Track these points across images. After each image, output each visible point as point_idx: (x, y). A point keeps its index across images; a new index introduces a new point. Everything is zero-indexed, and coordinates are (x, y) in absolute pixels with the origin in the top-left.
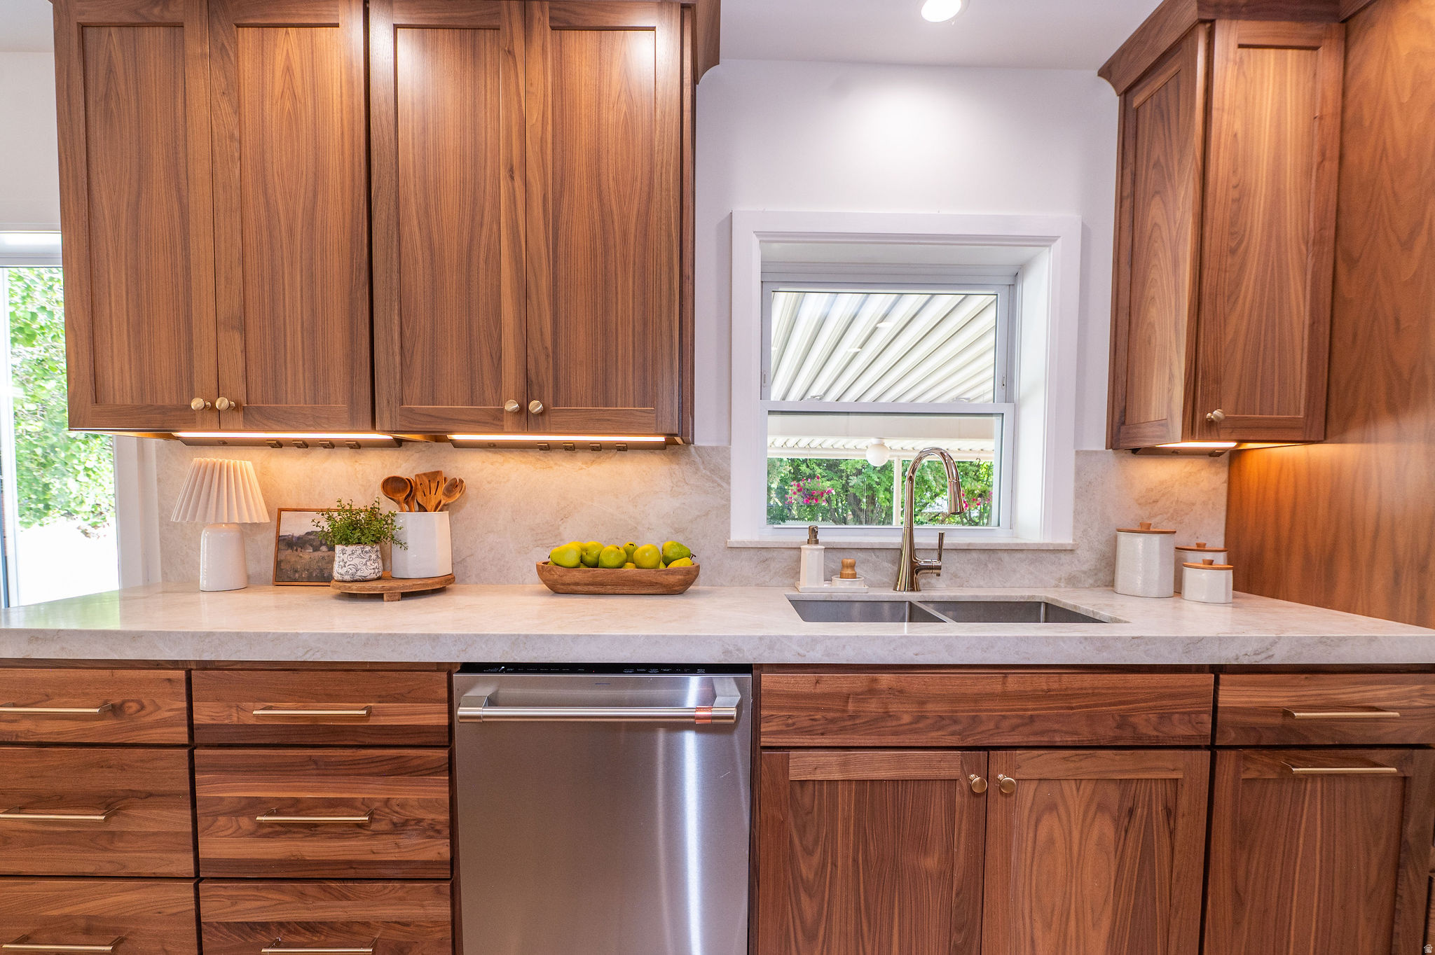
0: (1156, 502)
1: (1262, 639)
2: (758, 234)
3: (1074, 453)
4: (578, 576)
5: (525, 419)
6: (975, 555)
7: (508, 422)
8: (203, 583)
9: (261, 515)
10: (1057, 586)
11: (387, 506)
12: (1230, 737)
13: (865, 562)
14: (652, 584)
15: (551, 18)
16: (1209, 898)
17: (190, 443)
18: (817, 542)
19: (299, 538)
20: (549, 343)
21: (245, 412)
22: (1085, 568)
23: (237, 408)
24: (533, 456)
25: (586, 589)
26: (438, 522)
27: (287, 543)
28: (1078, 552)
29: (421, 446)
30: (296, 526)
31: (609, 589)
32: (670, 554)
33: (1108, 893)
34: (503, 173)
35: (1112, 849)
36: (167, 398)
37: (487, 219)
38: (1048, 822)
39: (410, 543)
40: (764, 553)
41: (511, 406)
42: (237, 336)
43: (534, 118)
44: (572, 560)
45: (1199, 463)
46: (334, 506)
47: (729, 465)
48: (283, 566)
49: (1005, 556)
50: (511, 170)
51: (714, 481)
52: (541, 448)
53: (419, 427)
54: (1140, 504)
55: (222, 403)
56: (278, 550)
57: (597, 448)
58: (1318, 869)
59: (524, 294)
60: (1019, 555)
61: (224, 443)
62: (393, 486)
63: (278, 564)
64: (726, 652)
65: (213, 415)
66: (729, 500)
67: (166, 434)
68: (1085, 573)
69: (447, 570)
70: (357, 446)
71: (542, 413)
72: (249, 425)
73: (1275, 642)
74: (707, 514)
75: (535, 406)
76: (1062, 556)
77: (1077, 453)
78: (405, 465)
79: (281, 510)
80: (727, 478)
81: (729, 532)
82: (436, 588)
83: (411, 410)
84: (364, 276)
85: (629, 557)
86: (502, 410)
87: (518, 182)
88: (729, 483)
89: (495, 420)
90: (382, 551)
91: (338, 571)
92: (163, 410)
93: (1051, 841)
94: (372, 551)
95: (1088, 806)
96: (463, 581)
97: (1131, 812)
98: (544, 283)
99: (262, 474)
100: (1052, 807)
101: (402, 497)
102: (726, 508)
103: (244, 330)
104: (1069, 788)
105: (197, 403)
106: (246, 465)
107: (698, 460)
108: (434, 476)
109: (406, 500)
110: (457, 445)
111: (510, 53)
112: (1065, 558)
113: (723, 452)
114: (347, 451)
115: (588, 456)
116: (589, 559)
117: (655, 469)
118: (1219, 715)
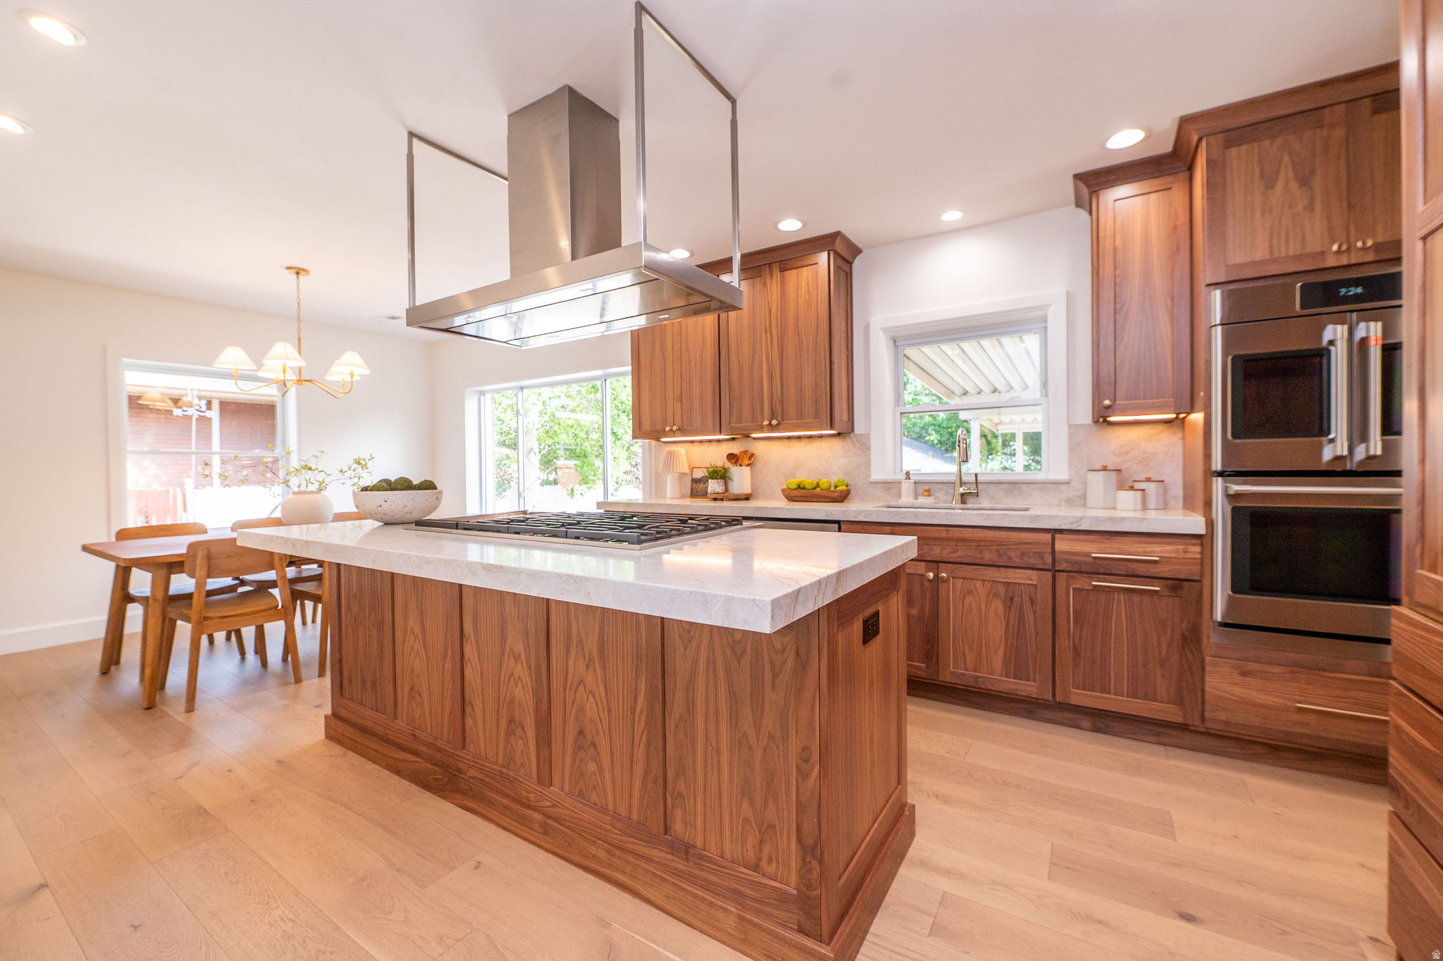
0: (1127, 453)
1: (1075, 517)
2: (882, 329)
3: (1067, 427)
4: (796, 493)
5: (771, 428)
6: (1005, 486)
7: (765, 429)
8: (668, 496)
9: (687, 470)
10: (1059, 505)
11: (728, 464)
12: (1064, 566)
13: (941, 489)
14: (826, 497)
15: (780, 269)
16: (1057, 648)
17: (664, 442)
18: (909, 479)
19: (699, 479)
20: (780, 397)
21: (682, 431)
22: (1078, 493)
23: (679, 429)
24: (785, 442)
25: (800, 499)
26: (746, 471)
27: (695, 481)
28: (1073, 484)
29: (741, 440)
30: (699, 474)
31: (809, 499)
32: (838, 485)
33: (1002, 637)
34: (763, 331)
35: (1003, 616)
36: (659, 427)
37: (758, 350)
38: (969, 599)
39: (734, 480)
40: (887, 485)
41: (766, 423)
42: (679, 403)
43: (774, 309)
44: (794, 486)
45: (1161, 427)
46: (709, 466)
47: (869, 441)
48: (694, 490)
49: (1024, 487)
50: (766, 331)
51: (862, 450)
52: (787, 438)
53: (739, 433)
54: (1115, 455)
55: (675, 428)
56: (692, 484)
57: (810, 437)
58: (1126, 641)
59: (771, 378)
60: (1033, 486)
61: (675, 442)
62: (732, 457)
63: (692, 489)
64: (828, 515)
65: (672, 433)
66: (870, 459)
67: (658, 440)
68: (1078, 496)
69: (749, 491)
70: (719, 441)
71: (778, 425)
72: (683, 435)
73: (1082, 518)
74: (860, 466)
75: (774, 422)
76: (1060, 485)
77: (1069, 426)
78: (735, 448)
79: (693, 468)
80: (869, 449)
81: (870, 475)
82: (747, 498)
83: (733, 427)
84: (718, 378)
85: (818, 486)
86: (763, 425)
87: (769, 335)
88: (870, 451)
89: (761, 429)
90: (725, 483)
91: (710, 490)
92: (658, 431)
93: (971, 608)
94: (721, 482)
95: (989, 593)
96: (756, 498)
97: (1012, 599)
98: (778, 372)
99: (687, 453)
100: (970, 593)
101: (733, 461)
102: (868, 463)
103: (681, 401)
104: (978, 584)
105: (667, 429)
106: (681, 450)
107: (855, 440)
108: (745, 452)
109: (735, 463)
110: (755, 439)
111: (765, 285)
112: (1063, 488)
113: (867, 436)
114: (716, 443)
115: (807, 441)
116: (801, 486)
117: (837, 444)
118: (1056, 555)
